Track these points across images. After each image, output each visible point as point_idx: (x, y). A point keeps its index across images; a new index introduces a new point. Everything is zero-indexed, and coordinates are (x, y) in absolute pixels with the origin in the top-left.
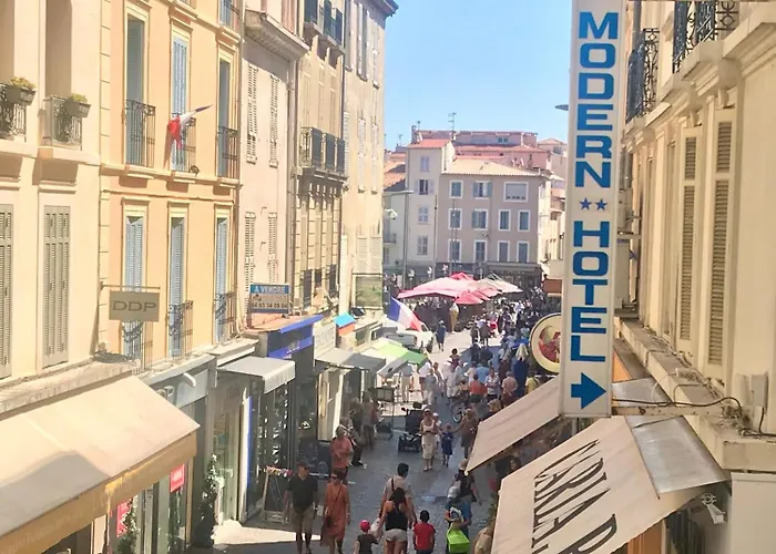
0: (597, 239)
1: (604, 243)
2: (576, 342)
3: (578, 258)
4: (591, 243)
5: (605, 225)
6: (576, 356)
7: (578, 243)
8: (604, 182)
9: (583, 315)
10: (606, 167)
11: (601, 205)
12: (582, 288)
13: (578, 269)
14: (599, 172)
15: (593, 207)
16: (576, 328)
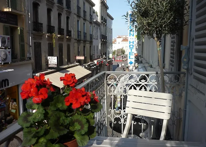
0: (132, 43)
1: (133, 44)
2: (130, 56)
3: (130, 45)
4: (131, 44)
5: (133, 41)
6: (130, 58)
7: (130, 44)
8: (133, 36)
9: (131, 53)
10: (133, 34)
11: (131, 39)
12: (130, 49)
13: (130, 47)
14: (132, 35)
15: (132, 39)
16: (130, 55)
